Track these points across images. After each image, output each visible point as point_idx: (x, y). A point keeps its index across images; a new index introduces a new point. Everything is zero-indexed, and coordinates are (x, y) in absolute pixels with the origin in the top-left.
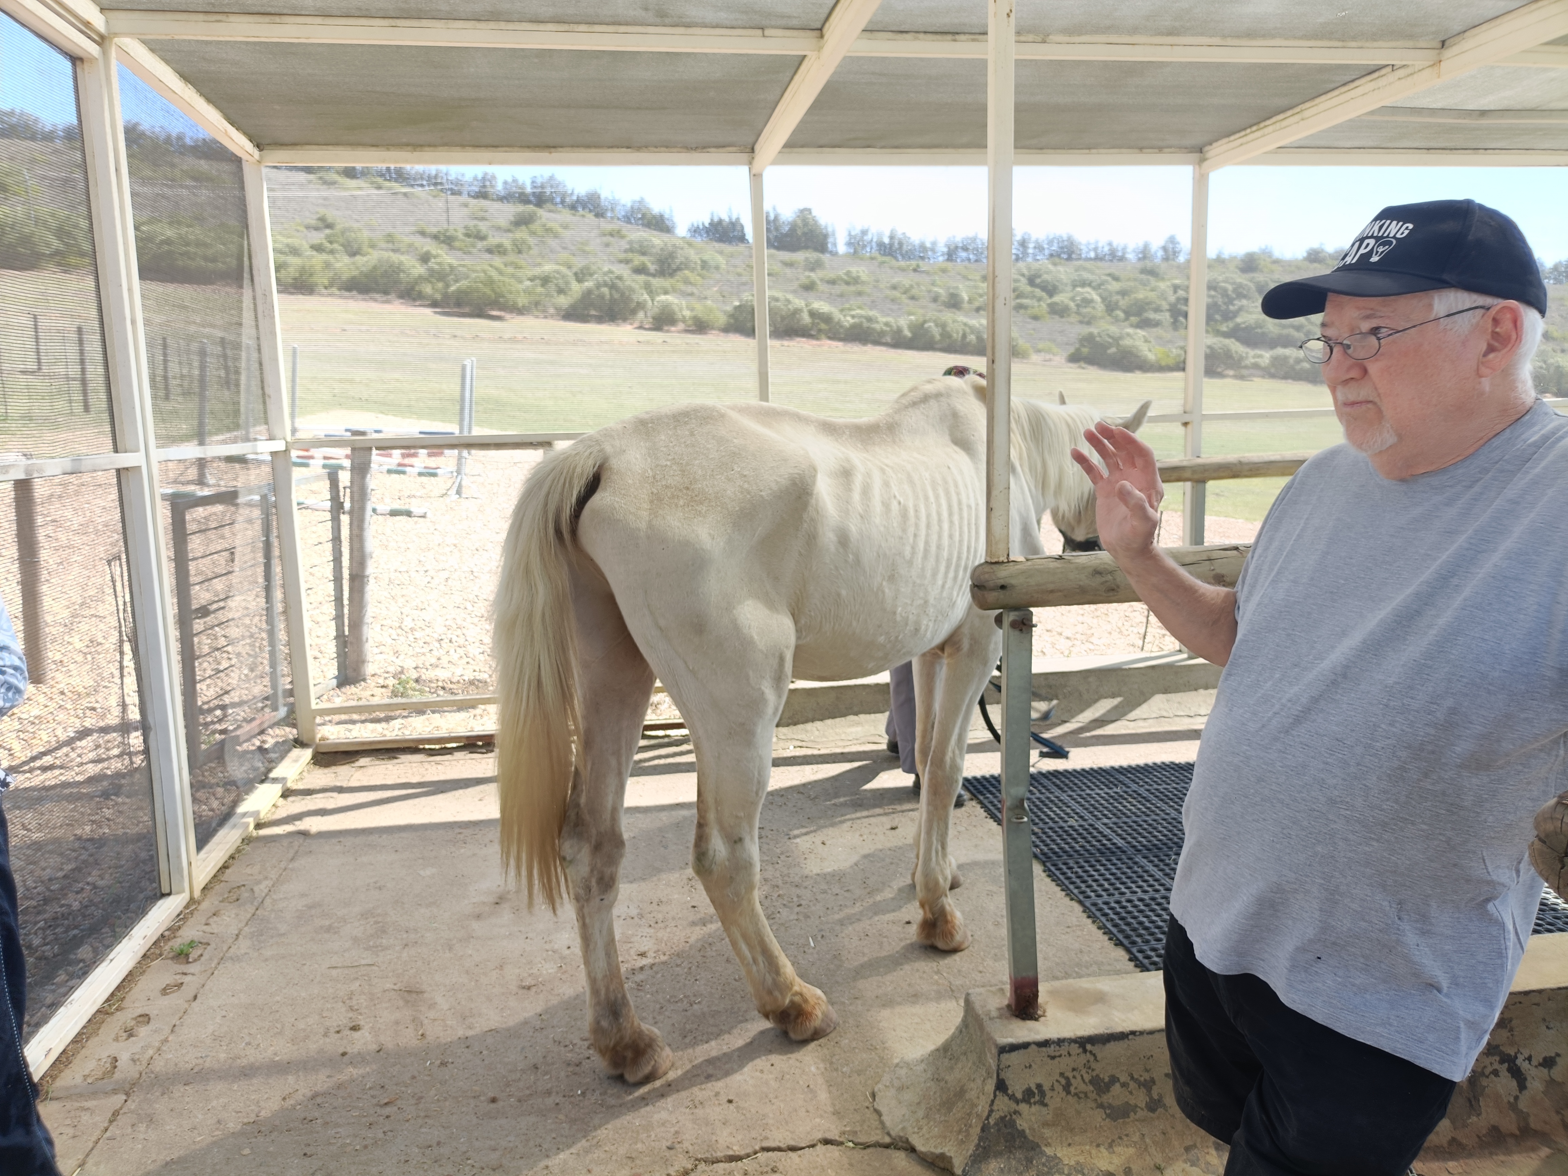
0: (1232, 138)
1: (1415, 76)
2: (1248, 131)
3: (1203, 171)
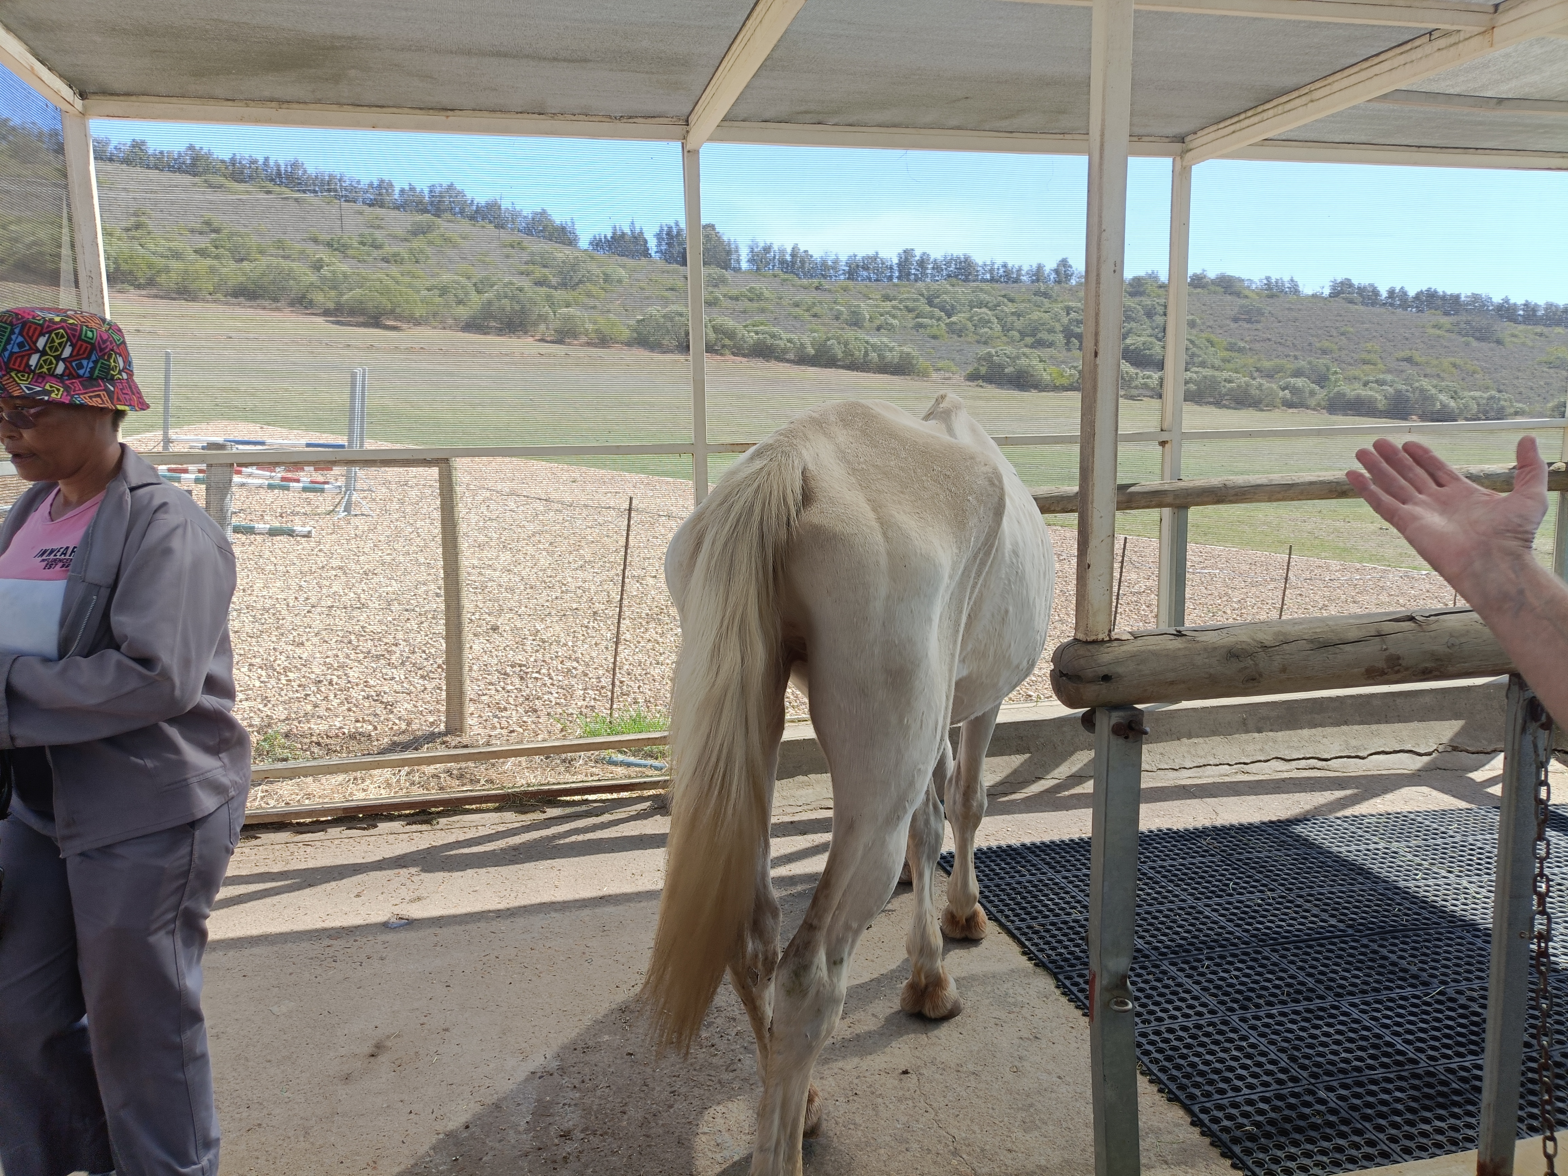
0: (1222, 125)
1: (1460, 45)
2: (1242, 116)
3: (1185, 163)
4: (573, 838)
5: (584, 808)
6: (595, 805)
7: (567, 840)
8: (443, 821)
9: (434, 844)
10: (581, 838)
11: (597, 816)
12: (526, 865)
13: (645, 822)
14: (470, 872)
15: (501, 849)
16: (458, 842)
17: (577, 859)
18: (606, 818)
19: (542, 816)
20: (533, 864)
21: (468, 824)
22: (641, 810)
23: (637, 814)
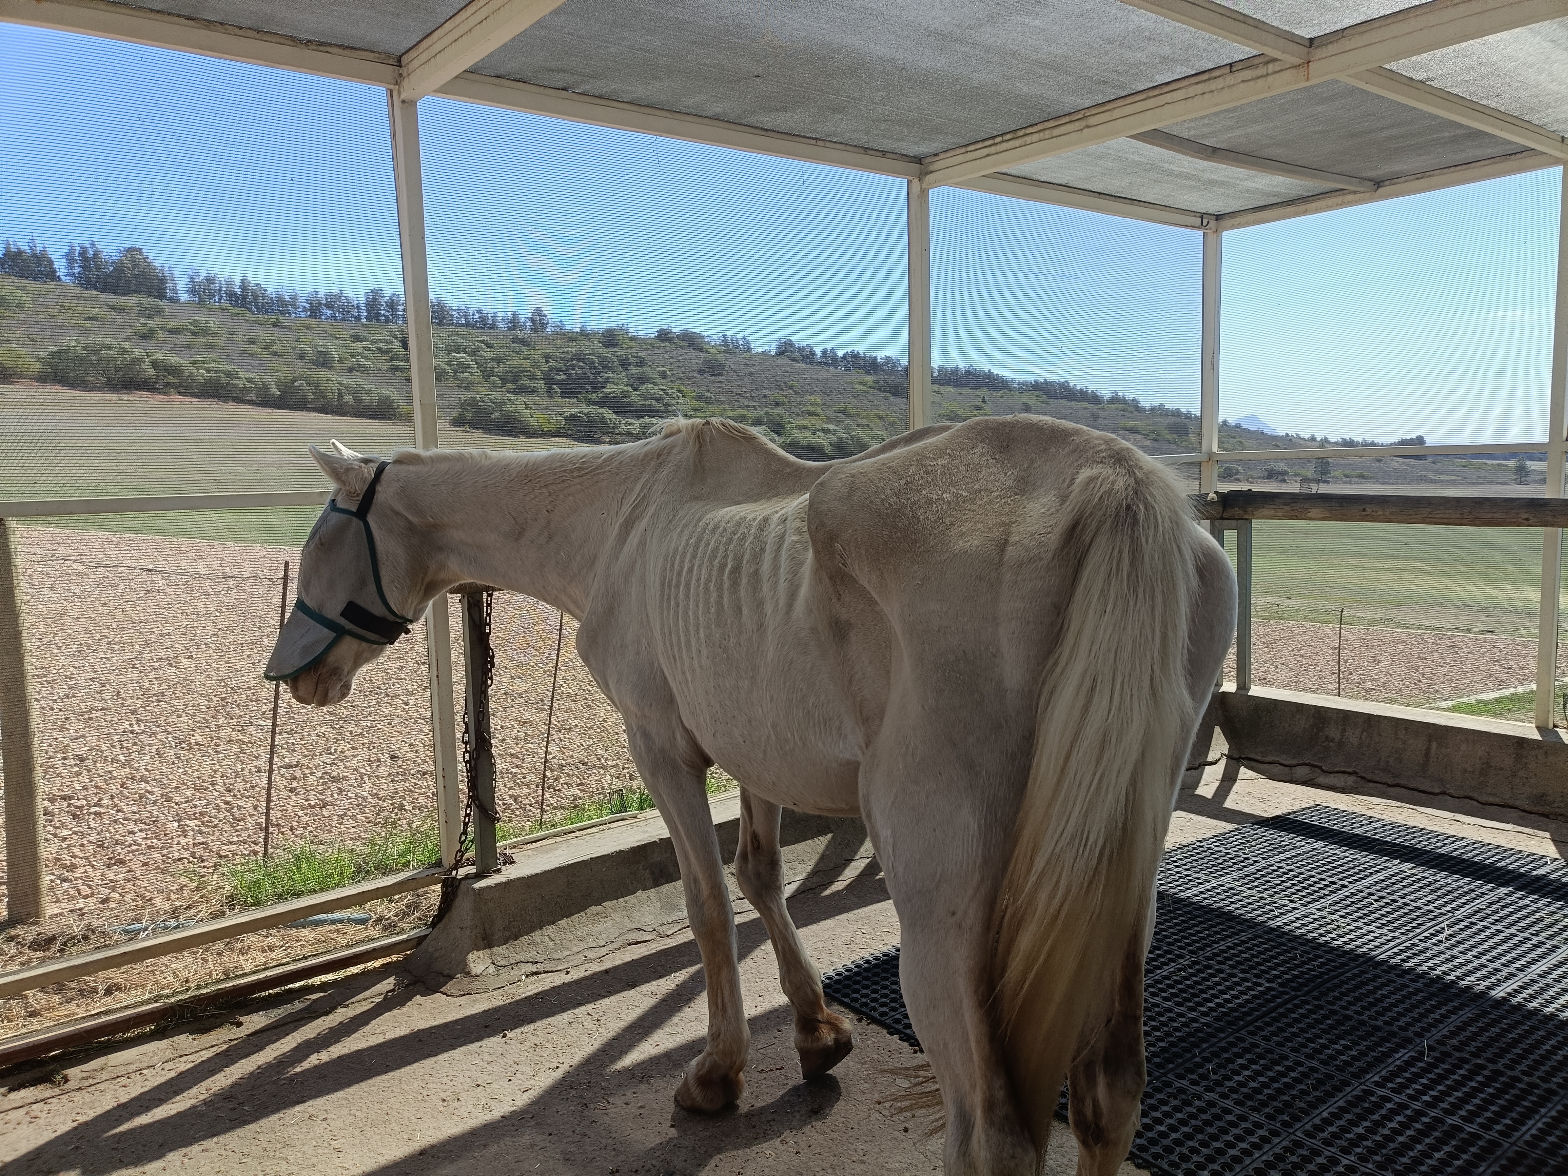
0: (971, 148)
1: (1270, 78)
3: (924, 186)
4: (313, 1060)
5: (298, 1005)
6: (314, 997)
7: (306, 1065)
8: (74, 1073)
9: (82, 1119)
10: (324, 1056)
11: (326, 1014)
12: (264, 1123)
13: (404, 1009)
14: (174, 1157)
15: (205, 1102)
16: (121, 1107)
17: (340, 1094)
18: (341, 1015)
19: (242, 1032)
20: (274, 1118)
21: (122, 1071)
22: (388, 992)
23: (385, 999)
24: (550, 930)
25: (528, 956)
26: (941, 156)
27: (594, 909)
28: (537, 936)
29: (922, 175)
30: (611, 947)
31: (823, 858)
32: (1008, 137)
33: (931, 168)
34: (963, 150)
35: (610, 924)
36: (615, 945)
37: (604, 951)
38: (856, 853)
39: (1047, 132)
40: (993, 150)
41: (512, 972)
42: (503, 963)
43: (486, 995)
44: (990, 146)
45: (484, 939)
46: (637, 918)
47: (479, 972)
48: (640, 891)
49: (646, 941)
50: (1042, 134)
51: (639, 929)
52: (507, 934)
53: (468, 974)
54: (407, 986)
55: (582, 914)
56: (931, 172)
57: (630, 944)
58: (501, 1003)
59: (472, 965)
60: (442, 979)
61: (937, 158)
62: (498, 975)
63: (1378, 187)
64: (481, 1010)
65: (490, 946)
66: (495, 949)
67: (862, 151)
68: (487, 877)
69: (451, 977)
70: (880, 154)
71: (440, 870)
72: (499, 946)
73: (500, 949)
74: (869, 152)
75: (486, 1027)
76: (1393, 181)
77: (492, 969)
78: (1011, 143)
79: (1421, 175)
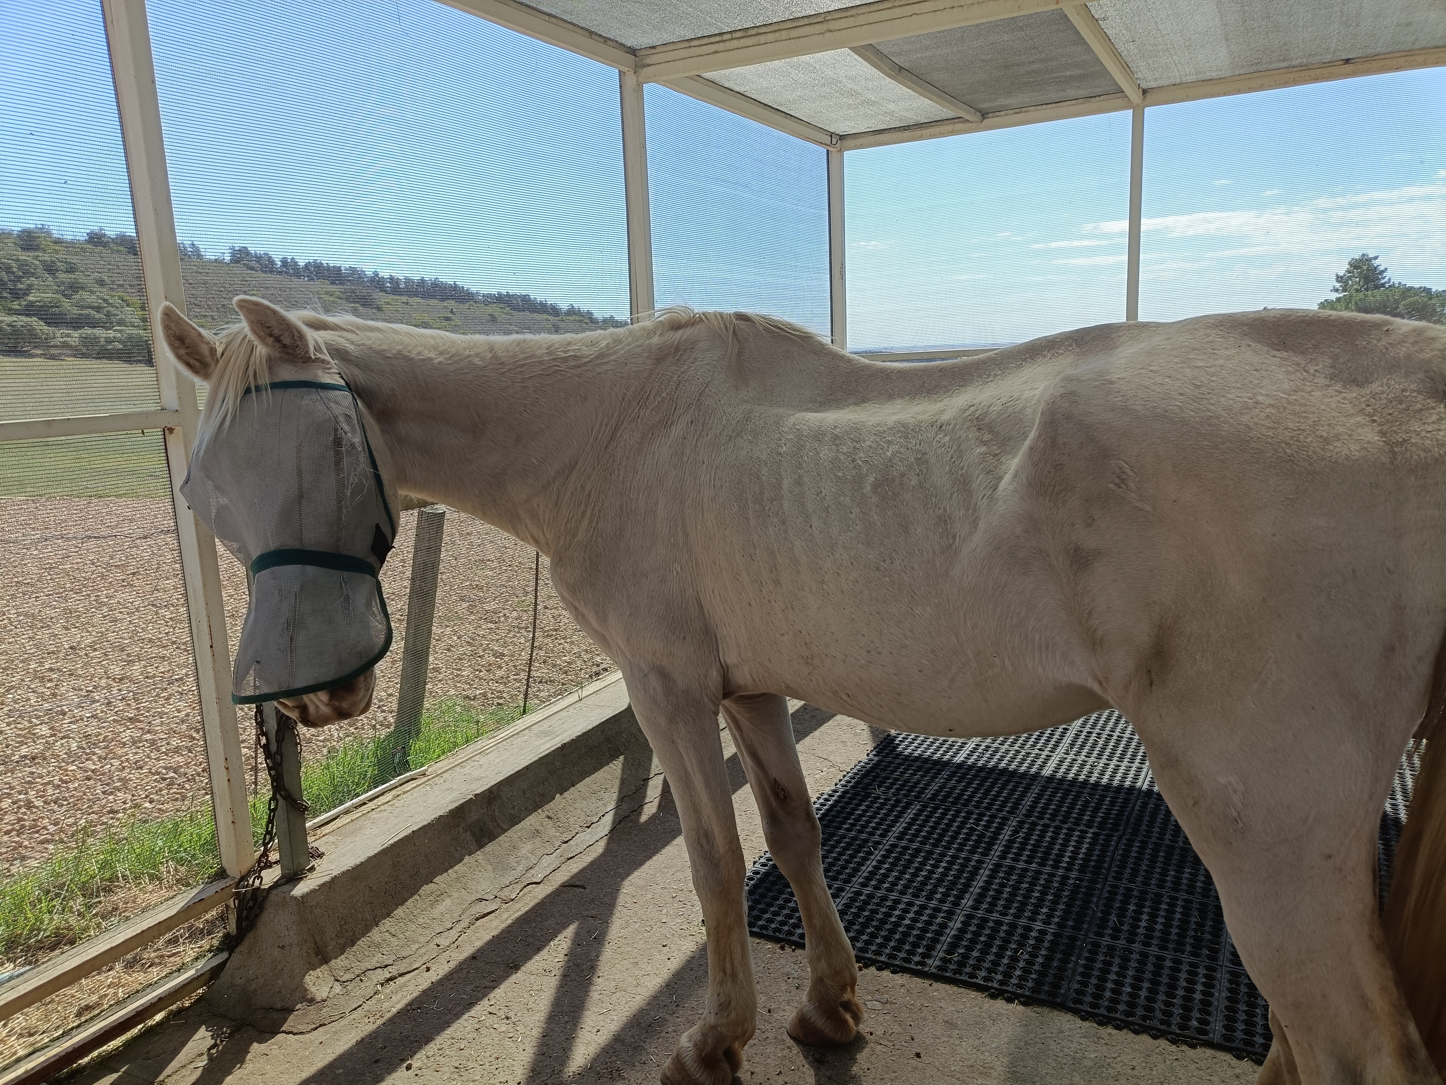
3: (640, 79)
22: (209, 1049)
23: (211, 1059)
24: (387, 924)
25: (374, 962)
26: (659, 50)
27: (426, 889)
28: (375, 935)
29: (639, 67)
30: (459, 927)
31: (623, 782)
32: (738, 35)
33: (648, 61)
34: (686, 44)
35: (448, 902)
36: (464, 924)
37: (454, 934)
38: (649, 771)
39: (784, 33)
40: (721, 46)
41: (362, 985)
42: (348, 976)
43: (343, 1022)
44: (718, 42)
45: (317, 954)
46: (474, 888)
47: (324, 995)
48: (467, 857)
49: (493, 912)
50: (777, 34)
51: (481, 900)
52: (341, 941)
53: (312, 1001)
54: (231, 1035)
55: (416, 897)
56: (649, 65)
57: (477, 919)
58: (371, 1027)
59: (313, 989)
60: (276, 1016)
61: (653, 51)
62: (347, 993)
63: (984, 119)
64: (353, 1042)
65: (326, 961)
66: (333, 962)
67: (588, 34)
68: (302, 879)
69: (290, 1010)
70: (602, 40)
71: (228, 882)
72: (336, 958)
73: (338, 961)
74: (594, 36)
75: (377, 1061)
76: (995, 114)
77: (338, 988)
78: (743, 41)
79: (1019, 109)
